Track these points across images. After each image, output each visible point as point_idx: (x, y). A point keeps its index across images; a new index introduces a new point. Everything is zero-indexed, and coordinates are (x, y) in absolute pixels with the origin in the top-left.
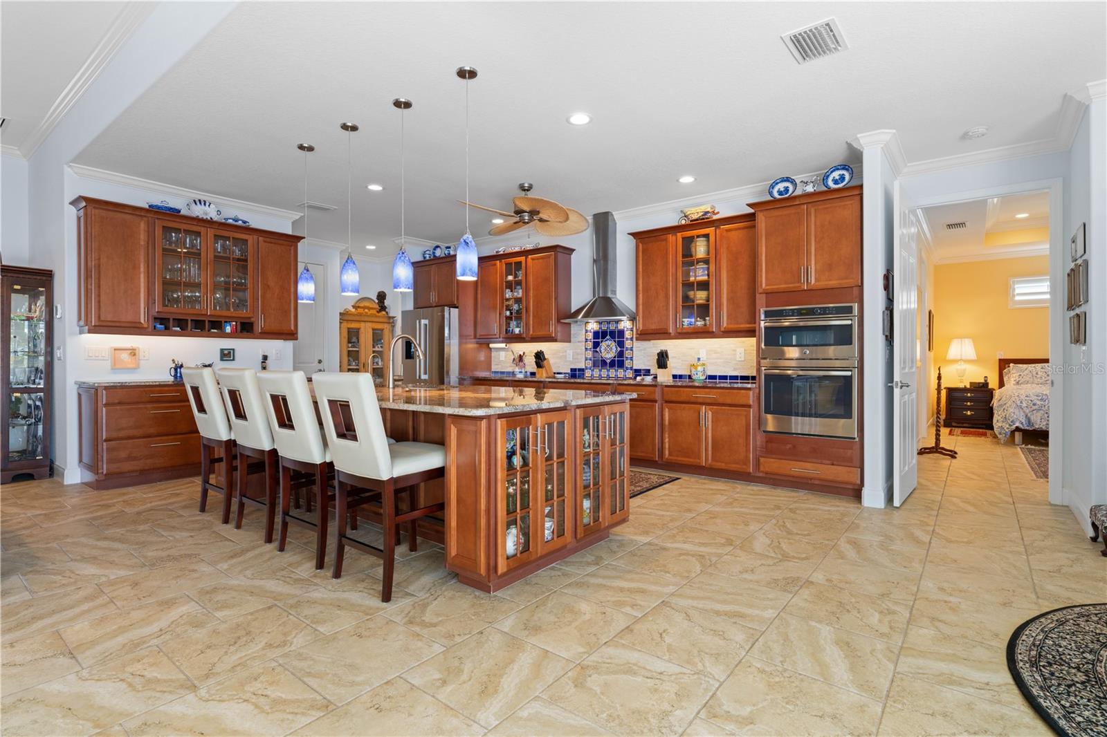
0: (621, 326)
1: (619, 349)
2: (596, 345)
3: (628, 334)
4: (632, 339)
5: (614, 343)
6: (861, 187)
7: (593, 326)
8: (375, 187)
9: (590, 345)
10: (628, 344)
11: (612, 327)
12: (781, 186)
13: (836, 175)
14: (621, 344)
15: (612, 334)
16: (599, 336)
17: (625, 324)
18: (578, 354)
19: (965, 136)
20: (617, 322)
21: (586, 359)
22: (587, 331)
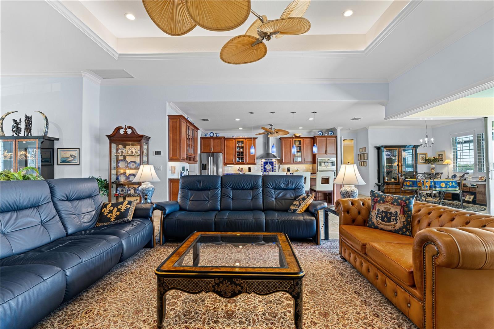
0: (272, 161)
1: (272, 167)
2: (265, 165)
3: (274, 163)
4: (276, 164)
5: (270, 165)
6: (336, 136)
7: (263, 160)
8: (238, 120)
9: (263, 166)
10: (274, 165)
11: (270, 161)
12: (320, 133)
13: (330, 132)
14: (272, 165)
15: (270, 163)
16: (265, 163)
17: (274, 160)
18: (258, 168)
19: (349, 129)
20: (271, 160)
21: (261, 169)
22: (261, 162)
